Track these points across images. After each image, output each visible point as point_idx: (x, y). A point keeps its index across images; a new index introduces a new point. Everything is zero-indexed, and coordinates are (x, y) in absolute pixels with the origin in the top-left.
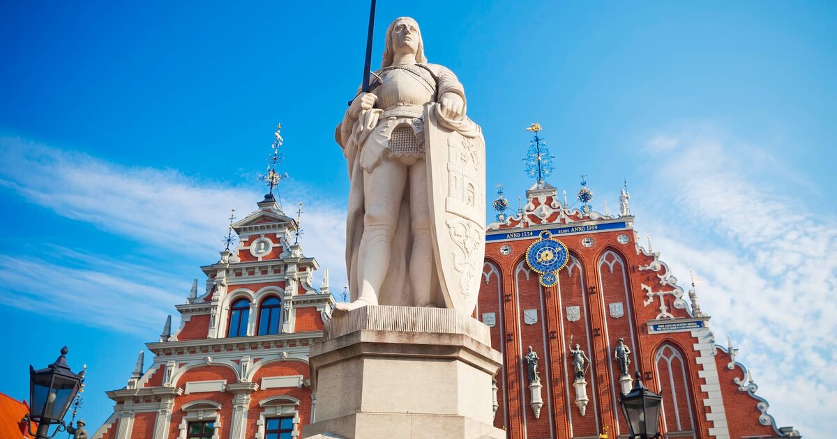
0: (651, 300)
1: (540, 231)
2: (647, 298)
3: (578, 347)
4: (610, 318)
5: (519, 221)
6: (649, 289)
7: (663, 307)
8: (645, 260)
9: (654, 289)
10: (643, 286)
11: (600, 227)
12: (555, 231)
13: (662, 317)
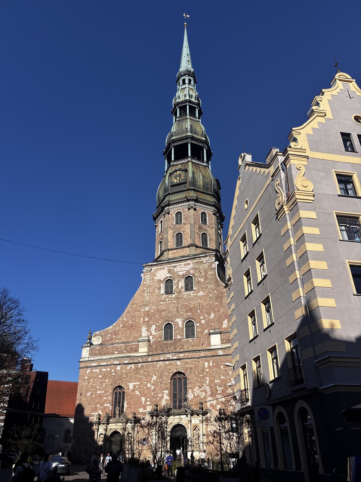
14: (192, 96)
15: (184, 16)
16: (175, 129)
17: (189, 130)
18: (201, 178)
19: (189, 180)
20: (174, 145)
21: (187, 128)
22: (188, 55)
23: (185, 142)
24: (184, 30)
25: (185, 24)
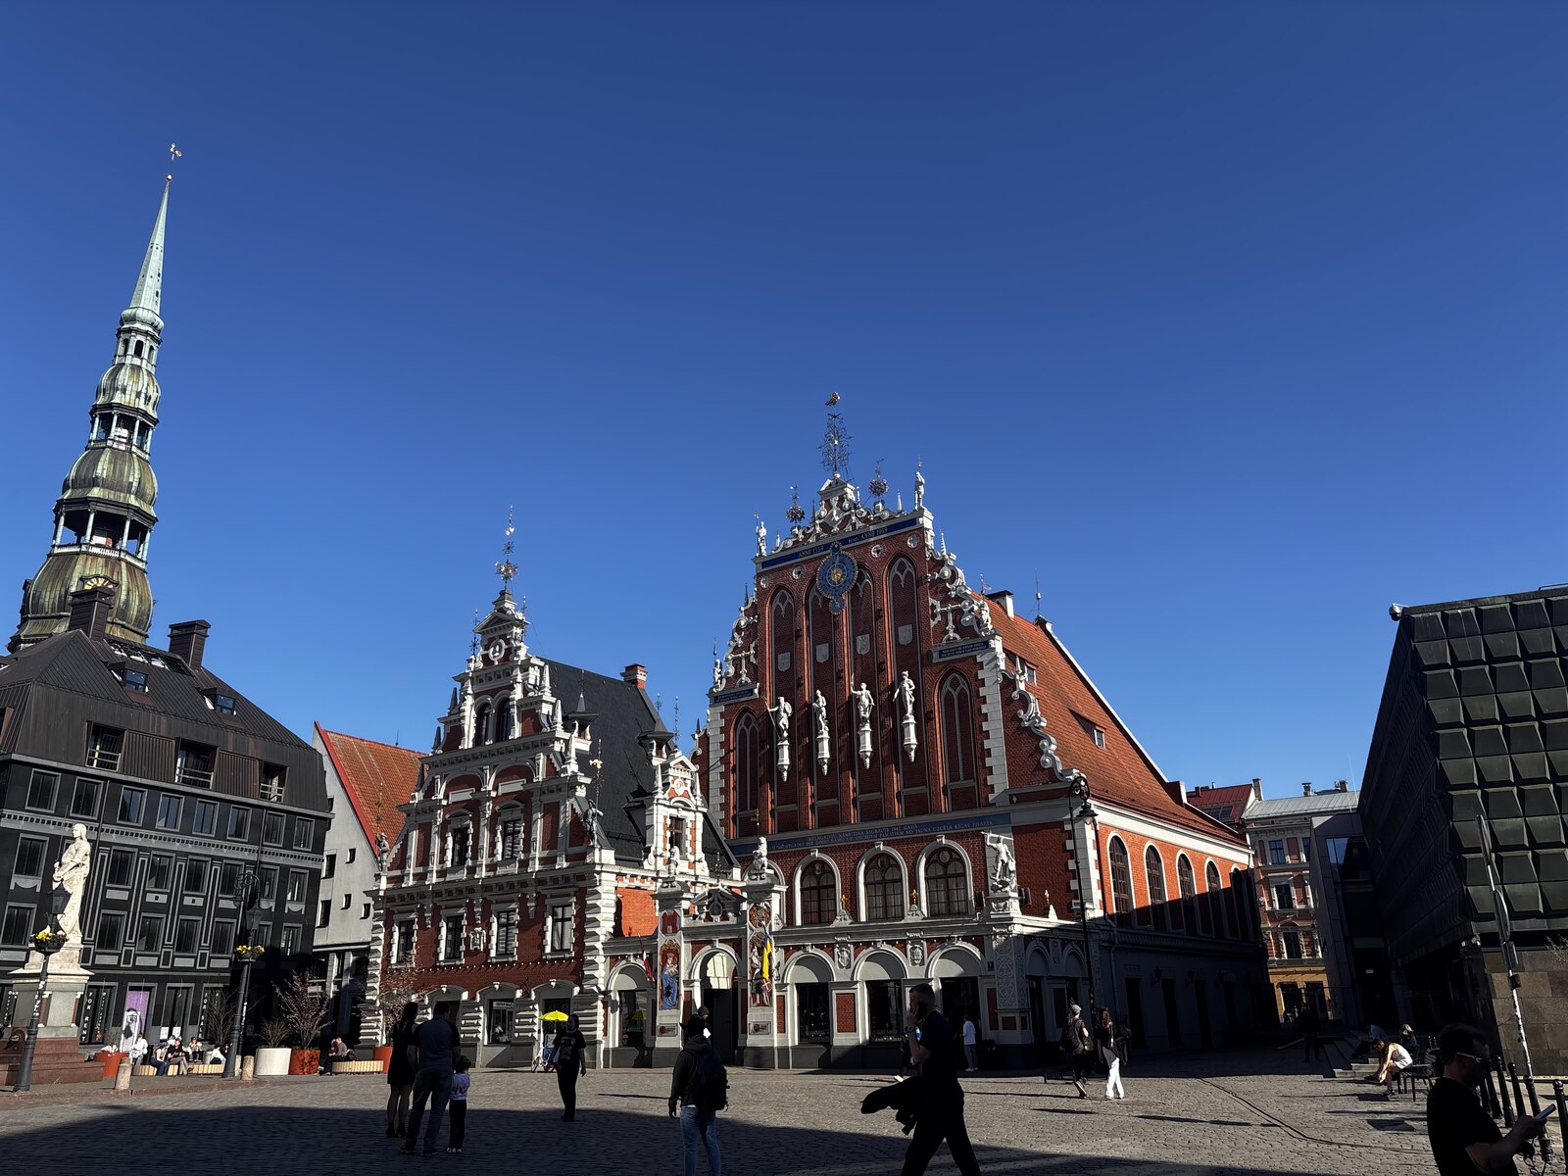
0: (939, 618)
1: (831, 544)
2: (934, 616)
3: (864, 686)
4: (898, 645)
5: (811, 534)
6: (937, 603)
7: (950, 626)
8: (935, 566)
9: (943, 603)
10: (931, 601)
11: (891, 528)
12: (845, 542)
13: (948, 639)
14: (150, 397)
15: (172, 150)
16: (105, 472)
17: (133, 489)
18: (137, 603)
19: (119, 605)
20: (98, 508)
21: (132, 483)
22: (159, 275)
23: (122, 512)
24: (162, 196)
25: (170, 177)
